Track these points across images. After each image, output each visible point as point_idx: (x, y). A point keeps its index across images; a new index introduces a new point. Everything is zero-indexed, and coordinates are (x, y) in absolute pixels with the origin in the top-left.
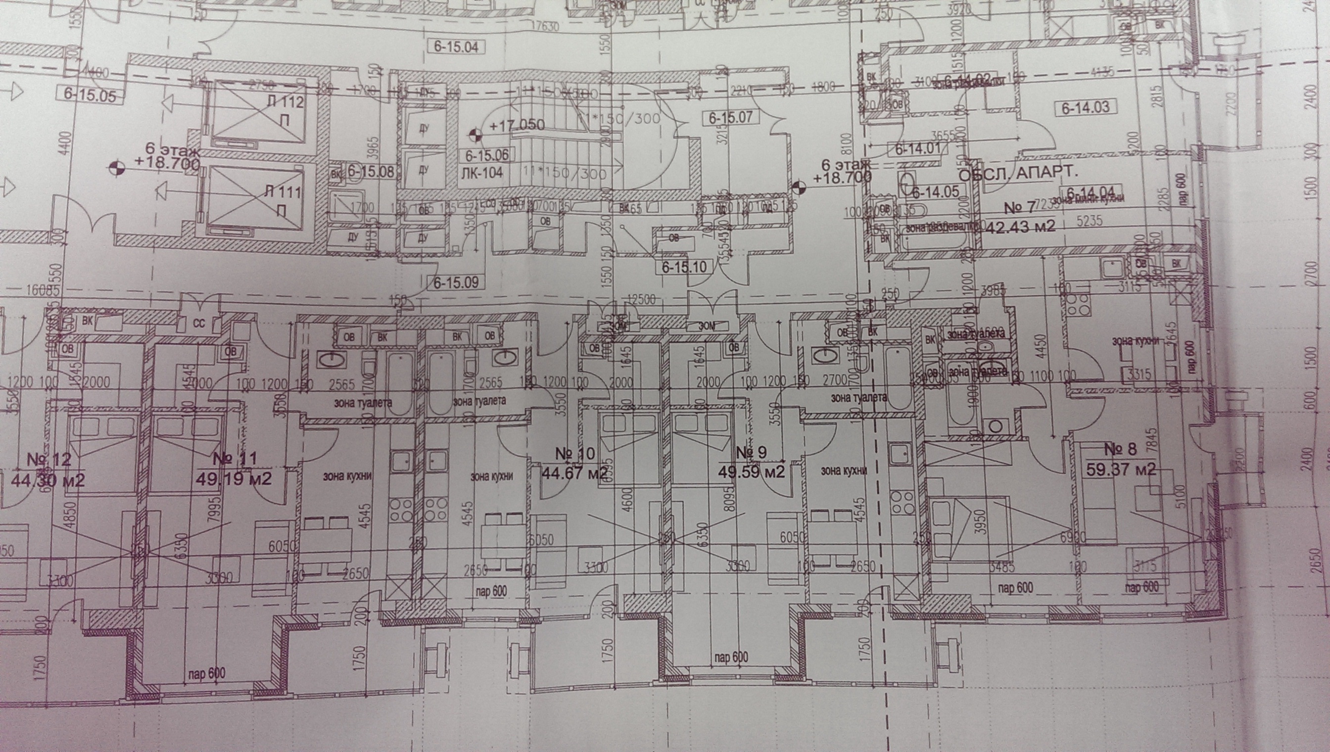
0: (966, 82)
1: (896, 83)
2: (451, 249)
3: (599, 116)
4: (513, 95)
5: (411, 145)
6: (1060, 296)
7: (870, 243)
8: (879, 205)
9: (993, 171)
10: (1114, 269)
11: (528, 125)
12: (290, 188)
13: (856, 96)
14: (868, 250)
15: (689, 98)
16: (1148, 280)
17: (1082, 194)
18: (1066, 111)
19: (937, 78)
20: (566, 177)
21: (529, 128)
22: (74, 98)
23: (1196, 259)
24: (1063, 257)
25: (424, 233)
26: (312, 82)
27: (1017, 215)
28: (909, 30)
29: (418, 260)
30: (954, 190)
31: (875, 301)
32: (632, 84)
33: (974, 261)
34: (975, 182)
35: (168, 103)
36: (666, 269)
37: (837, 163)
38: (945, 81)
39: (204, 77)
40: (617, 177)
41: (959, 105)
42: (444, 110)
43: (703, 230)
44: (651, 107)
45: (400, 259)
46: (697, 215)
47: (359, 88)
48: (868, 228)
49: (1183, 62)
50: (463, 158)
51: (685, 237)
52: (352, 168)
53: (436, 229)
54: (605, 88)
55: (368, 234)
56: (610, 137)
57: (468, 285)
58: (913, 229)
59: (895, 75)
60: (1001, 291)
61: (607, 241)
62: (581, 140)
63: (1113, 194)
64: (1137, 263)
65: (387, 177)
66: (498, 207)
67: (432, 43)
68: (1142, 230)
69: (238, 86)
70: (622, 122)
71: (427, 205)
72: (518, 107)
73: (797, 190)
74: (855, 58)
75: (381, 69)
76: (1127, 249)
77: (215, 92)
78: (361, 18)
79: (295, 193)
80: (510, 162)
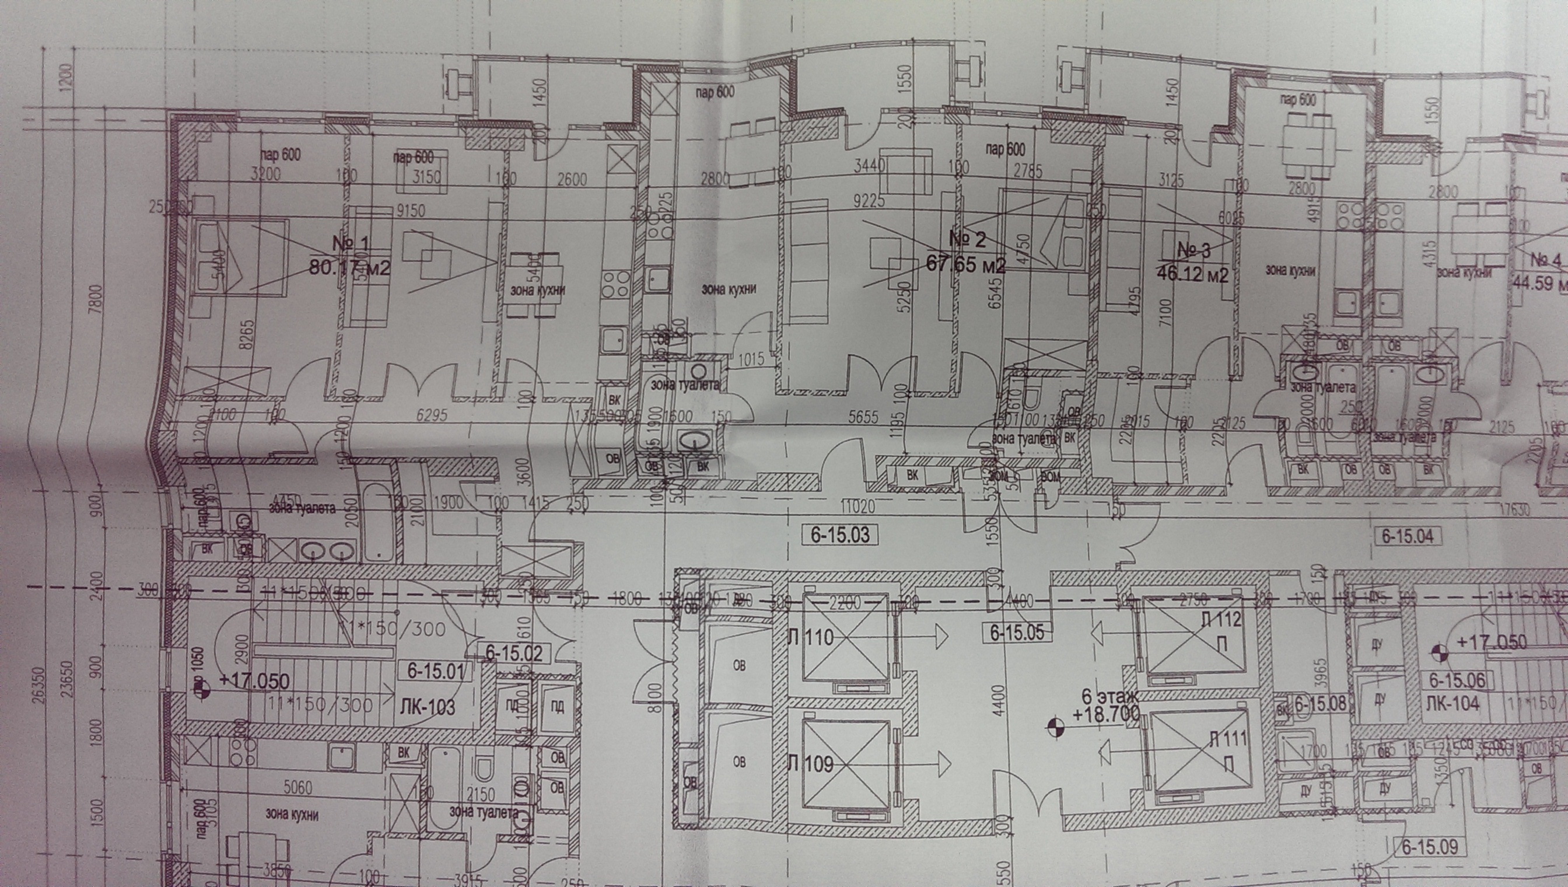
2: (1420, 803)
4: (1484, 601)
5: (1363, 667)
11: (1509, 644)
12: (1235, 734)
20: (1554, 708)
21: (1511, 647)
22: (1001, 638)
25: (1386, 781)
26: (1248, 592)
29: (1382, 817)
35: (1098, 633)
39: (1131, 594)
42: (1399, 619)
45: (1360, 816)
47: (1302, 596)
50: (1426, 684)
52: (1299, 700)
53: (1399, 776)
55: (1322, 786)
57: (1445, 851)
65: (1338, 710)
66: (1477, 750)
67: (1380, 531)
69: (1168, 602)
71: (1388, 745)
72: (1492, 618)
75: (1325, 570)
77: (1144, 612)
78: (1299, 505)
79: (1240, 738)
80: (1488, 691)
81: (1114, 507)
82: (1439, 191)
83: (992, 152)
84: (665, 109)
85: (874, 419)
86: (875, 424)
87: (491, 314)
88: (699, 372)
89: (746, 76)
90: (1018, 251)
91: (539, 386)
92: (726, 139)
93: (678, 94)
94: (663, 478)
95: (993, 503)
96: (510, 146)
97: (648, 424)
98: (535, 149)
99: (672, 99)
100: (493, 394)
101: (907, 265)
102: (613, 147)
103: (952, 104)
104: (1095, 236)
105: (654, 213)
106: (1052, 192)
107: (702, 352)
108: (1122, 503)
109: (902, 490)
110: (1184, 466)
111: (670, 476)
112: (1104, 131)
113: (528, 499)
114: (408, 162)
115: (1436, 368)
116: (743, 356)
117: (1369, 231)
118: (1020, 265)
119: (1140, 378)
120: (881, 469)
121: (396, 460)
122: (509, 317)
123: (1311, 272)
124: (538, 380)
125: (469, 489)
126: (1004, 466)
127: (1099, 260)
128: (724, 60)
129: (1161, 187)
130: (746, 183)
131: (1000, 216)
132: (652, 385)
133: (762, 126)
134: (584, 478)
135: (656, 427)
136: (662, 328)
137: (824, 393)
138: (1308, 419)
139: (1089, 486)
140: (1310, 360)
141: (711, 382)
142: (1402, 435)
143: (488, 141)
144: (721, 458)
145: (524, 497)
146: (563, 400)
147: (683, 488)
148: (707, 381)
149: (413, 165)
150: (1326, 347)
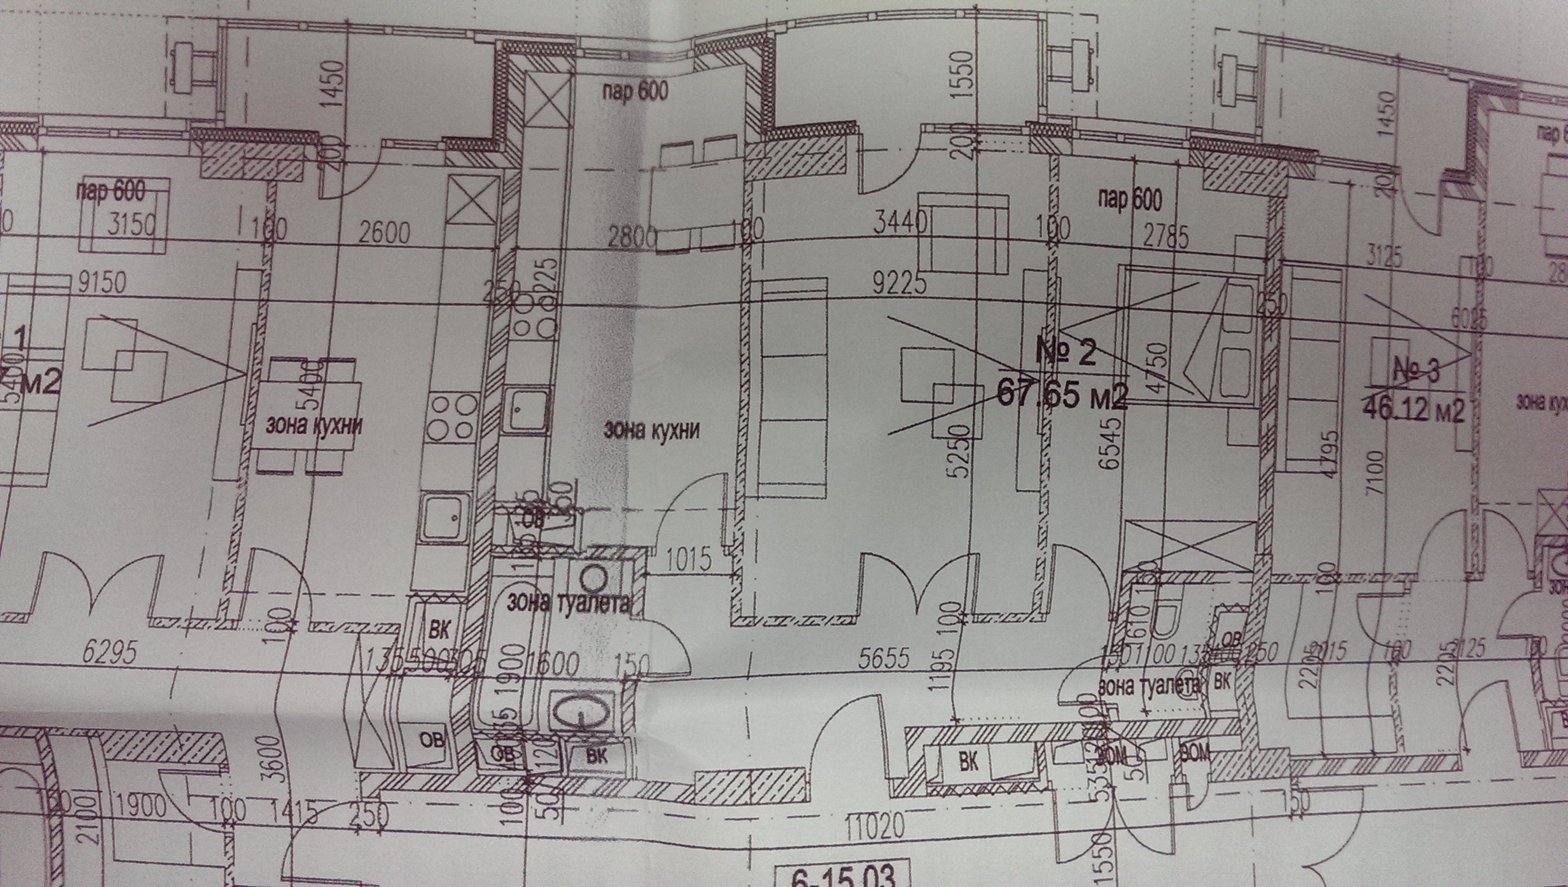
81: (1293, 797)
83: (1108, 203)
84: (549, 117)
85: (903, 661)
86: (903, 670)
87: (229, 467)
88: (594, 579)
89: (688, 66)
90: (1147, 371)
91: (304, 599)
92: (653, 170)
93: (572, 91)
94: (524, 773)
95: (1103, 807)
96: (278, 174)
97: (497, 678)
98: (322, 180)
99: (562, 101)
100: (222, 615)
101: (965, 395)
102: (456, 178)
103: (1043, 120)
104: (1270, 346)
105: (526, 293)
106: (1206, 273)
107: (601, 543)
108: (1305, 790)
109: (951, 790)
110: (1398, 722)
111: (536, 770)
112: (1285, 172)
113: (281, 805)
114: (101, 198)
116: (674, 552)
118: (1152, 395)
119: (1336, 581)
120: (915, 753)
121: (46, 732)
122: (259, 472)
124: (304, 590)
125: (175, 784)
126: (1120, 738)
127: (1276, 387)
128: (653, 37)
129: (1370, 267)
130: (686, 247)
131: (1120, 313)
132: (509, 602)
133: (715, 150)
134: (381, 770)
135: (512, 684)
136: (531, 497)
137: (817, 621)
139: (1254, 766)
141: (615, 598)
143: (240, 163)
144: (627, 741)
145: (274, 801)
146: (346, 627)
147: (560, 792)
148: (608, 597)
149: (110, 203)
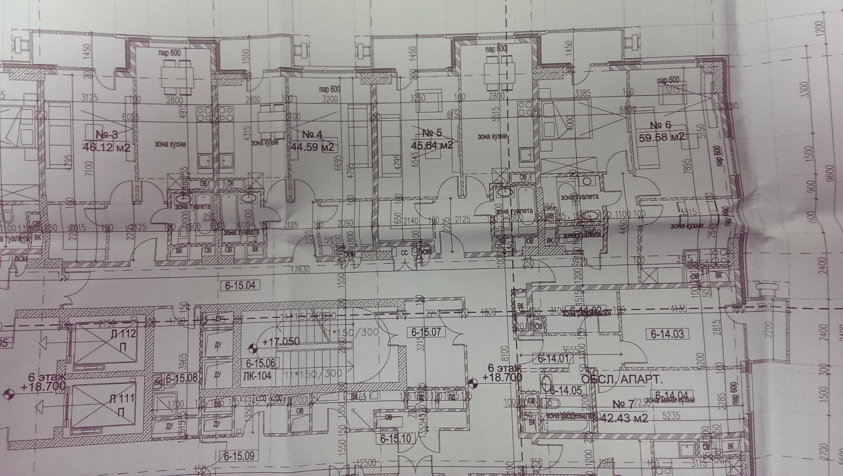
0: (585, 312)
1: (537, 311)
2: (236, 431)
3: (337, 331)
4: (279, 320)
5: (209, 357)
6: (652, 469)
7: (522, 425)
8: (527, 398)
9: (605, 377)
10: (689, 451)
11: (288, 342)
12: (127, 395)
13: (510, 319)
14: (521, 430)
15: (398, 318)
16: (711, 459)
17: (665, 396)
18: (654, 336)
19: (565, 308)
20: (315, 377)
21: (289, 344)
23: (745, 441)
24: (653, 441)
25: (217, 420)
26: (141, 318)
27: (621, 409)
28: (545, 275)
29: (214, 440)
30: (578, 390)
31: (526, 467)
32: (359, 308)
33: (593, 441)
34: (593, 384)
35: (43, 343)
36: (383, 440)
37: (498, 367)
38: (571, 311)
39: (68, 321)
40: (350, 374)
41: (580, 329)
42: (232, 331)
43: (408, 412)
44: (373, 324)
45: (201, 440)
46: (404, 401)
47: (174, 320)
48: (520, 414)
49: (735, 303)
50: (244, 366)
51: (396, 417)
52: (169, 376)
53: (226, 417)
54: (341, 311)
55: (180, 423)
56: (344, 346)
57: (247, 458)
58: (551, 416)
59: (536, 306)
60: (611, 464)
61: (343, 421)
62: (325, 349)
63: (687, 397)
64: (704, 446)
65: (192, 382)
66: (268, 401)
67: (224, 284)
68: (707, 424)
69: (91, 325)
70: (353, 335)
71: (220, 400)
72: (281, 329)
73: (471, 385)
74: (509, 293)
75: (189, 305)
76: (697, 437)
77: (75, 331)
78: (175, 271)
79: (130, 398)
80: (276, 369)
81: (62, 275)
82: (251, 99)
104: (41, 128)
106: (11, 106)
108: (67, 272)
110: (107, 251)
112: (44, 73)
115: (252, 194)
117: (215, 122)
119: (74, 204)
123: (183, 145)
127: (44, 141)
129: (83, 101)
138: (187, 224)
139: (46, 264)
140: (186, 192)
142: (240, 231)
150: (194, 185)
